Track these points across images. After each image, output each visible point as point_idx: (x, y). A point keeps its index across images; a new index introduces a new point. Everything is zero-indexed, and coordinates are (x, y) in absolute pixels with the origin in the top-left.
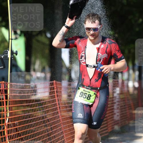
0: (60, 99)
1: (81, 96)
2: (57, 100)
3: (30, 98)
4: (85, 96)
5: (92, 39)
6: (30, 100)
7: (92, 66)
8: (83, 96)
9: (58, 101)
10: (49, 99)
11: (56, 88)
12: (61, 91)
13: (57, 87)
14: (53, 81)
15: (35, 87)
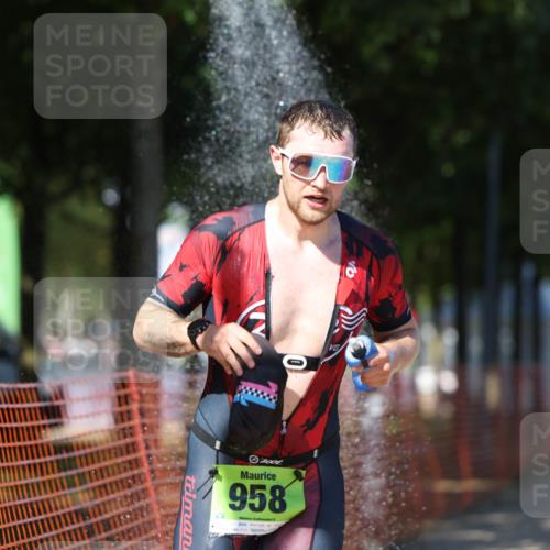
0: (156, 441)
1: (237, 504)
2: (142, 446)
3: (41, 437)
4: (257, 502)
5: (314, 220)
6: (42, 445)
7: (301, 363)
8: (249, 501)
9: (147, 447)
10: (113, 440)
11: (136, 397)
12: (158, 411)
13: (141, 395)
14: (127, 370)
15: (60, 394)
